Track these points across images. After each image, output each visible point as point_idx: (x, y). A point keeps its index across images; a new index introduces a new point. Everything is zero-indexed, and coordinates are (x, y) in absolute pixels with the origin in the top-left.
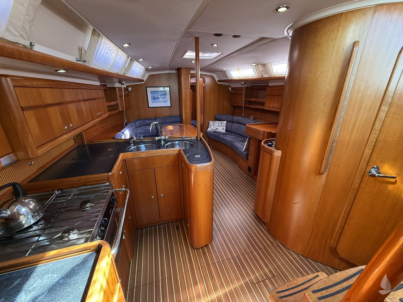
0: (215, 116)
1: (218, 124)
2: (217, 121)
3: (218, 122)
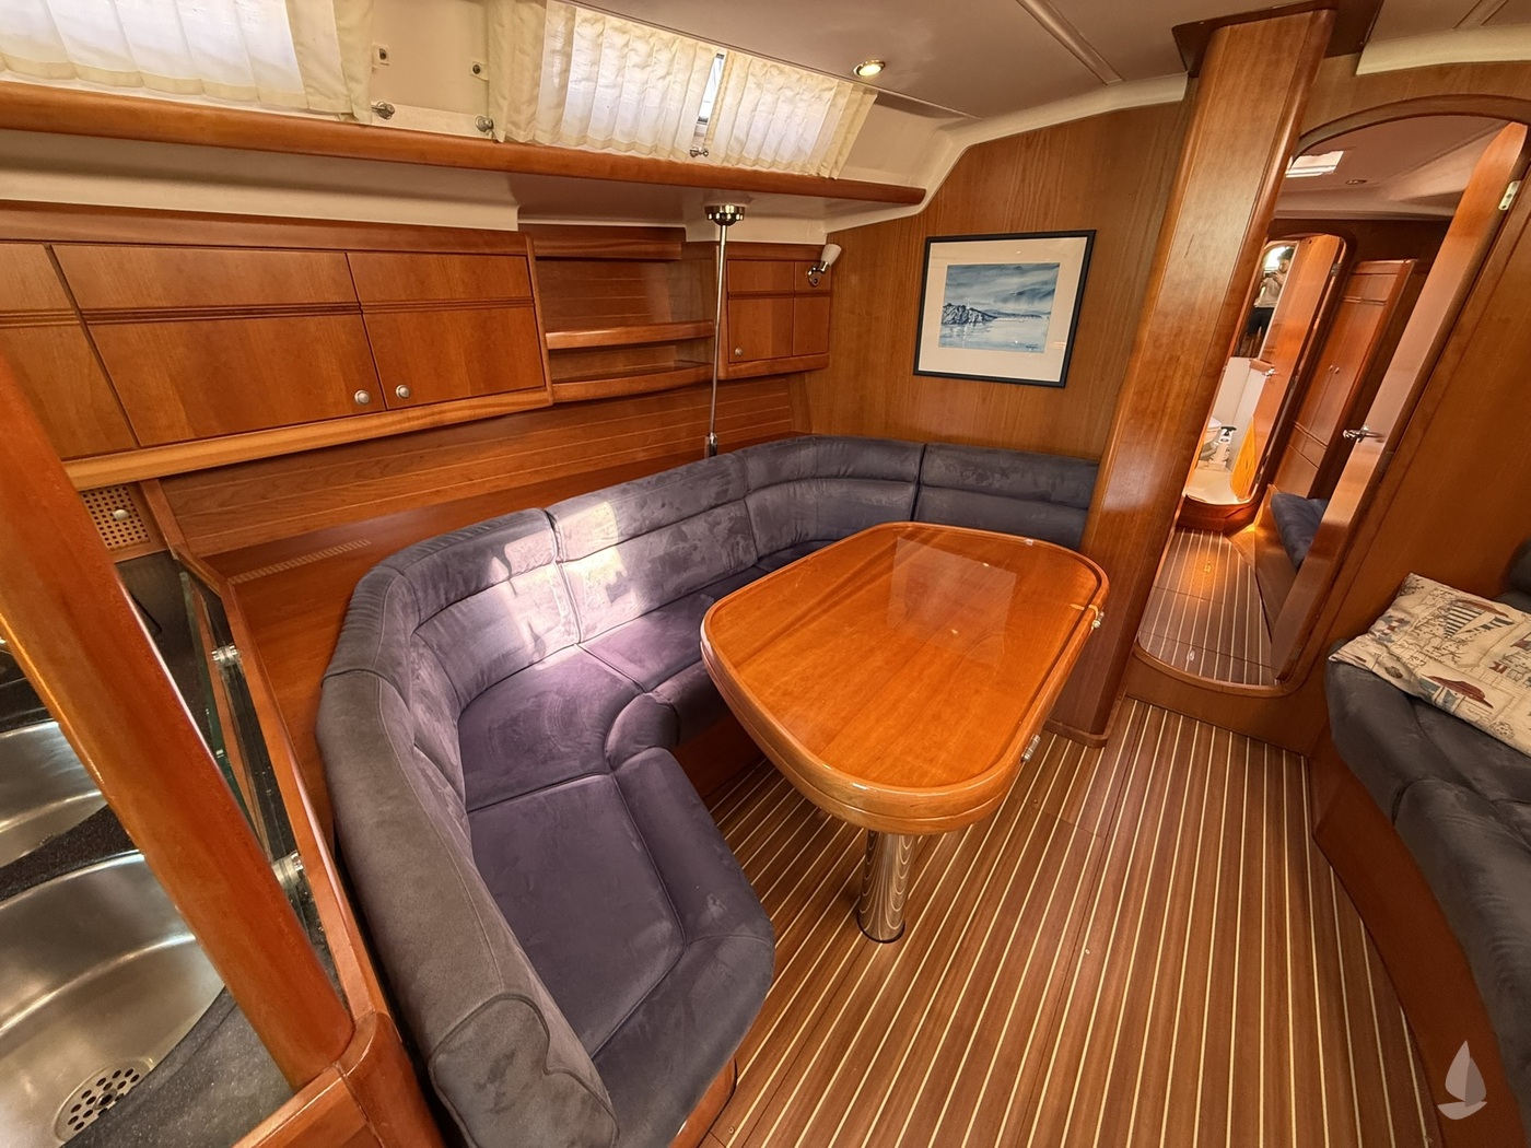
1: (1503, 650)
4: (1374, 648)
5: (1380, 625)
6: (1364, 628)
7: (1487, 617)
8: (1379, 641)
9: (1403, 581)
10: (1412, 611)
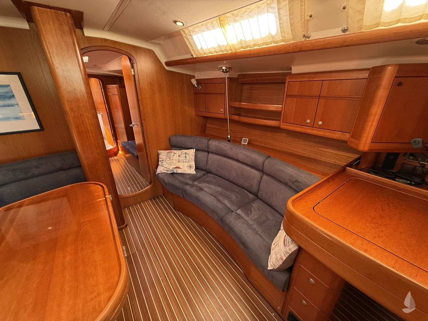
0: (170, 140)
1: (178, 158)
2: (176, 151)
3: (178, 152)
4: (162, 168)
5: (160, 163)
6: (158, 165)
7: (173, 154)
8: (162, 166)
9: (158, 153)
10: (163, 158)
